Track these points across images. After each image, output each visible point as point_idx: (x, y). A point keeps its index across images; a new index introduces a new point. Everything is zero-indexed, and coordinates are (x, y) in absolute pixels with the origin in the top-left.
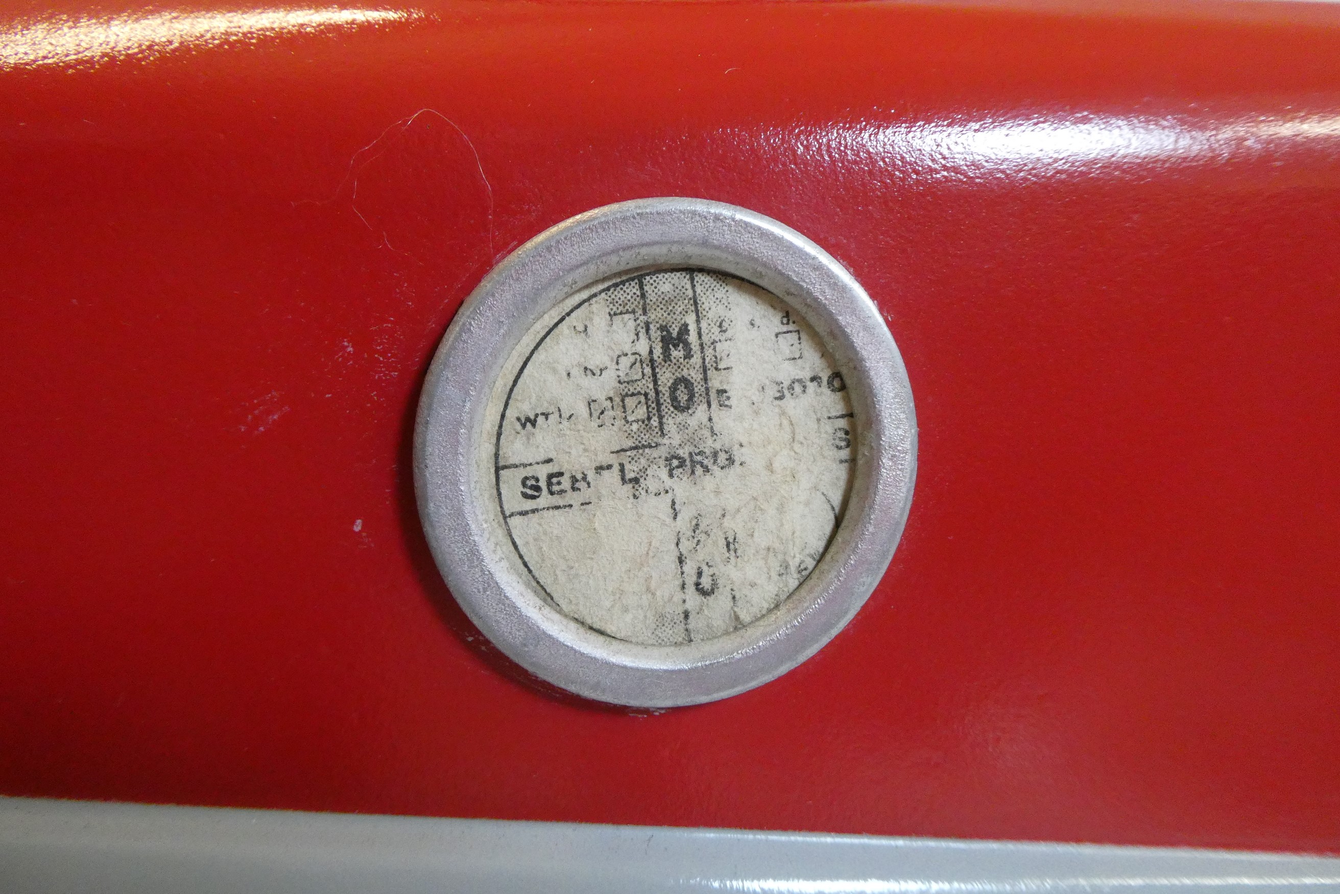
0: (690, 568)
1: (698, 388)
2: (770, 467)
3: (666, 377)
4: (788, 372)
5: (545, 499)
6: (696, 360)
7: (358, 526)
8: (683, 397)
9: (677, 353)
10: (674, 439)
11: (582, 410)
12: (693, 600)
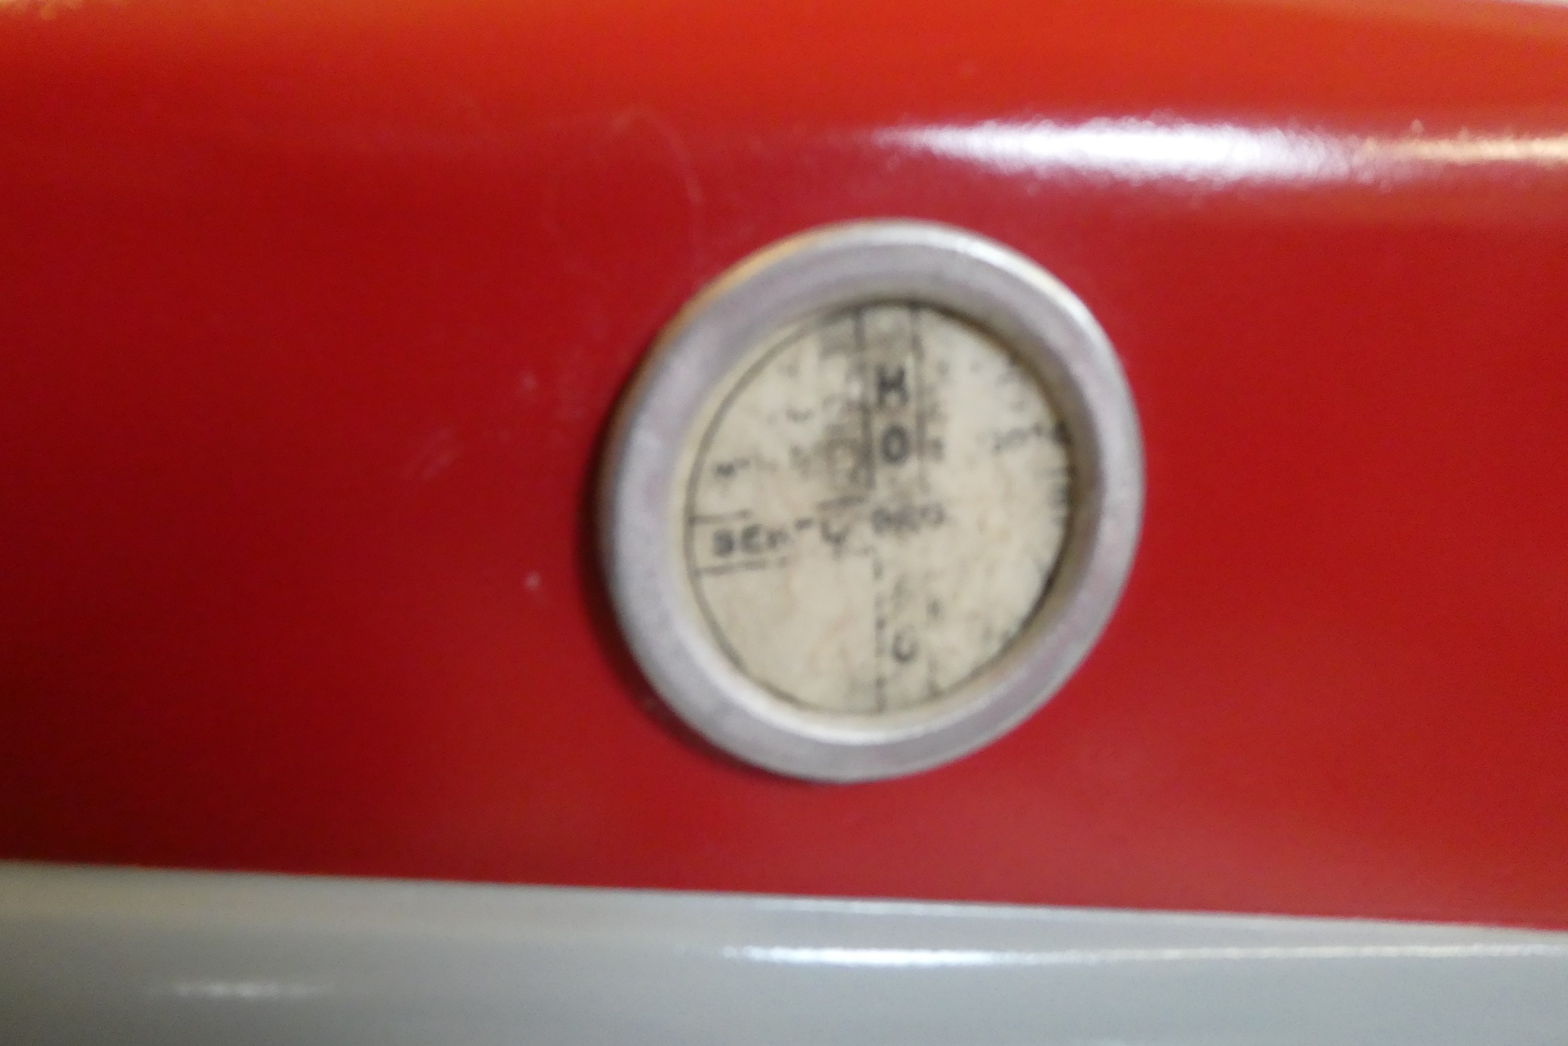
0: (889, 633)
1: (913, 438)
2: (982, 526)
3: (879, 425)
4: (1009, 421)
5: (738, 556)
6: (912, 406)
7: (533, 581)
8: (895, 447)
9: (893, 398)
10: (882, 494)
11: (784, 457)
12: (889, 666)
